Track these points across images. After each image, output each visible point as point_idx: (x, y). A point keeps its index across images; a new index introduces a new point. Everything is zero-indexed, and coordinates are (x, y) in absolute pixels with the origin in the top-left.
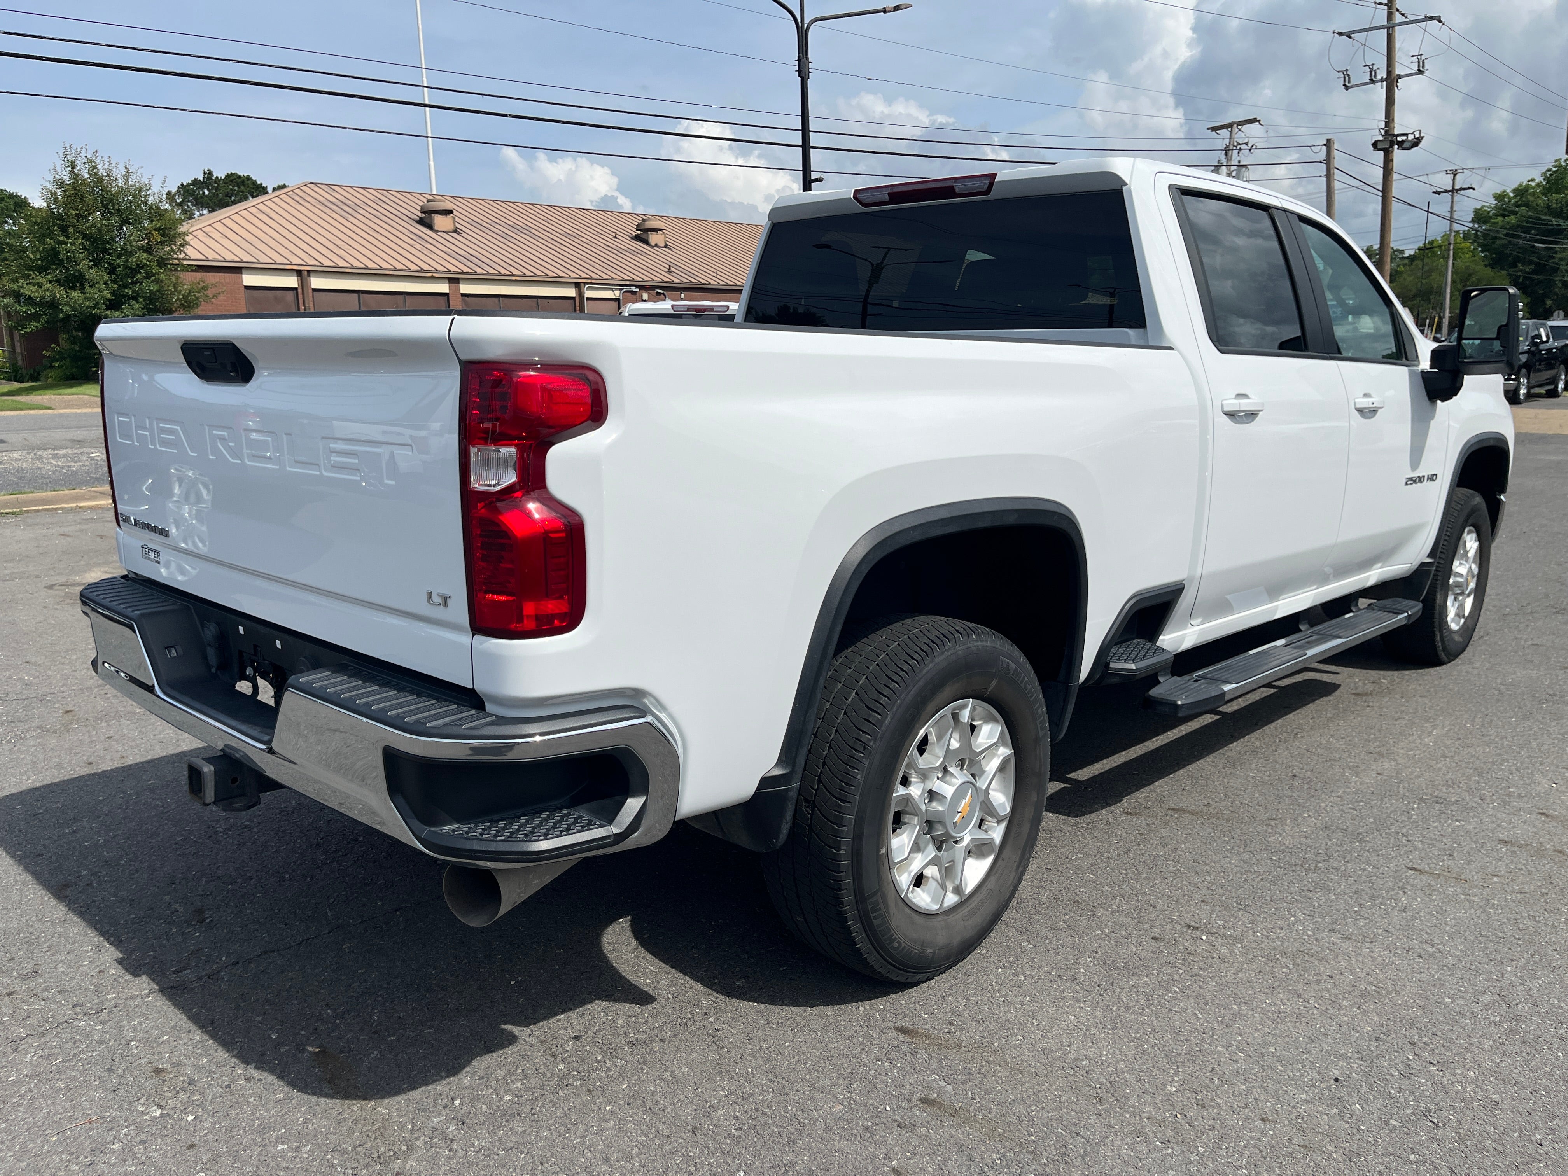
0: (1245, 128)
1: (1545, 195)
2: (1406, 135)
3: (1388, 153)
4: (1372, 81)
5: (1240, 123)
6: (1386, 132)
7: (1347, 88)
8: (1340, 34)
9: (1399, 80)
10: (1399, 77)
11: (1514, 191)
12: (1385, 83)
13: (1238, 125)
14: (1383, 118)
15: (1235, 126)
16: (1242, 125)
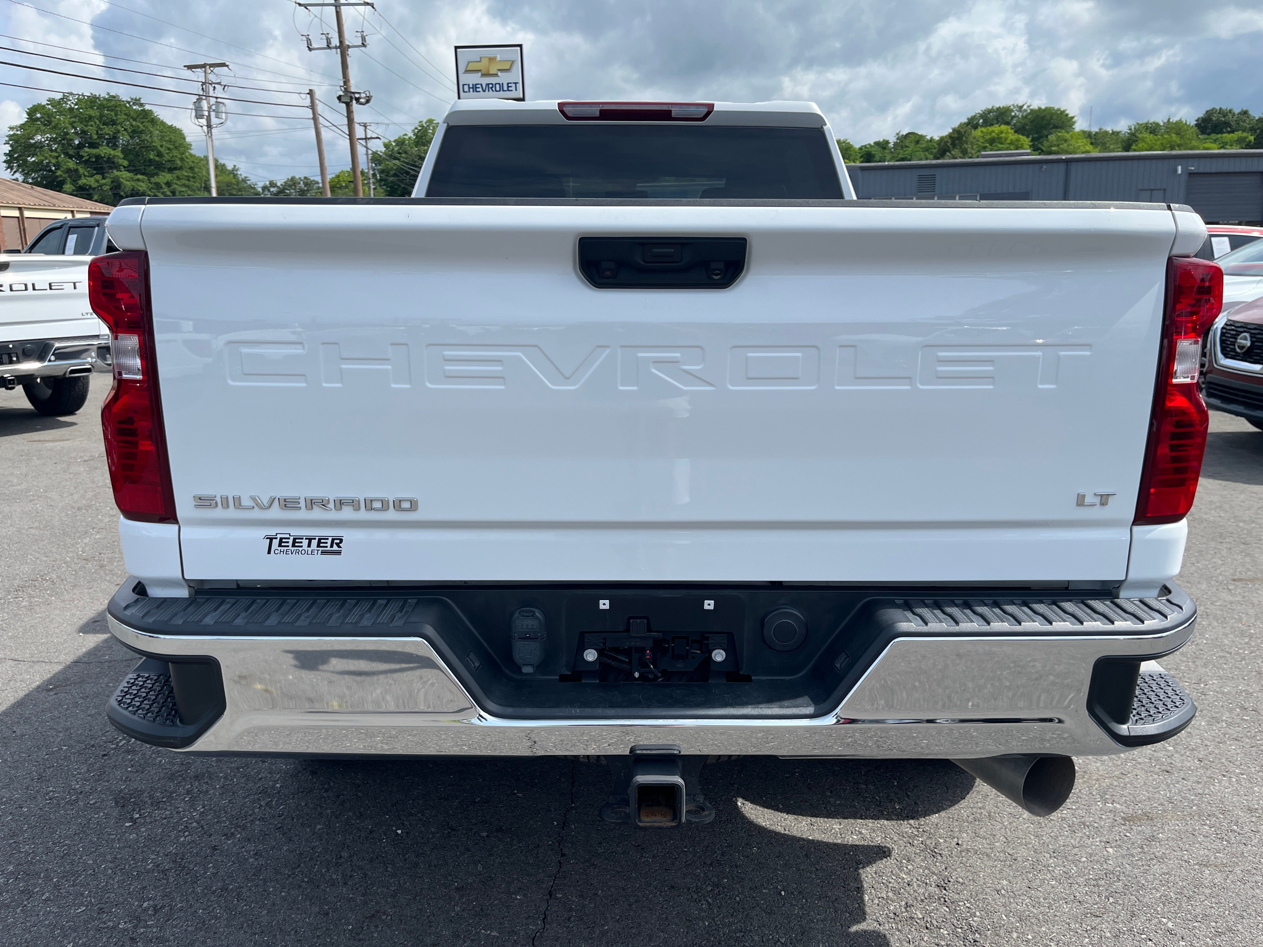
0: (217, 70)
1: (416, 146)
2: (359, 93)
3: (348, 105)
4: (329, 47)
5: (211, 65)
6: (345, 89)
7: (310, 49)
8: (300, 5)
9: (349, 49)
10: (349, 47)
11: (395, 141)
12: (339, 50)
13: (210, 67)
14: (341, 78)
15: (208, 67)
16: (214, 67)
